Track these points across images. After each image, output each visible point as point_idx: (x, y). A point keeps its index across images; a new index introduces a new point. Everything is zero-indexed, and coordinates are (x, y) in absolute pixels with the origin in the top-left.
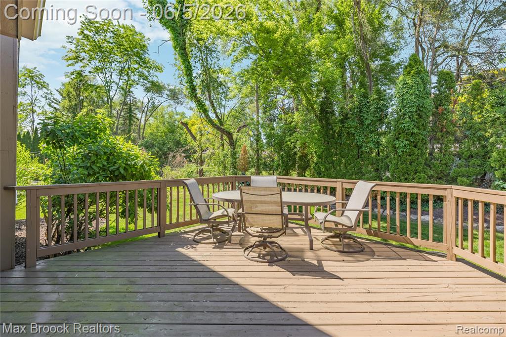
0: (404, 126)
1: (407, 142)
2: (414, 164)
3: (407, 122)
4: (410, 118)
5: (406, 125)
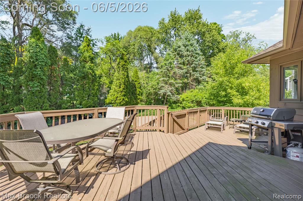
0: (37, 73)
1: (39, 84)
2: (43, 98)
3: (39, 71)
4: (40, 68)
5: (38, 73)
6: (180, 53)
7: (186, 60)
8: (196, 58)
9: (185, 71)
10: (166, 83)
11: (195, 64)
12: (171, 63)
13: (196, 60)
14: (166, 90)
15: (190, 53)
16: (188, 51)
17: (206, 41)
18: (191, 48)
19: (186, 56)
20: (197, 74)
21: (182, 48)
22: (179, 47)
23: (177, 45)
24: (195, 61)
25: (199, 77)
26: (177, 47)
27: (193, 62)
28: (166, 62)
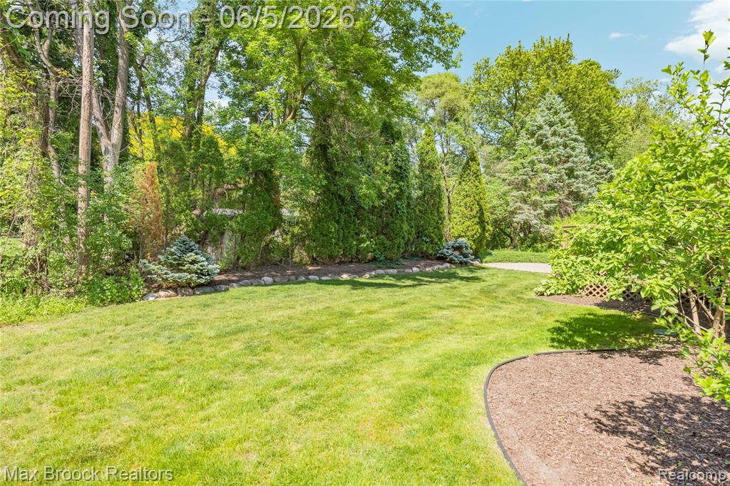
6: (542, 140)
7: (556, 154)
8: (573, 149)
9: (555, 176)
10: (525, 201)
11: (574, 162)
12: (534, 161)
13: (574, 153)
14: (526, 214)
15: (562, 140)
16: (554, 134)
17: (585, 108)
18: (561, 130)
19: (553, 147)
20: (577, 183)
21: (547, 130)
22: (540, 128)
23: (536, 124)
24: (571, 156)
25: (582, 190)
26: (536, 128)
27: (568, 157)
28: (523, 161)
